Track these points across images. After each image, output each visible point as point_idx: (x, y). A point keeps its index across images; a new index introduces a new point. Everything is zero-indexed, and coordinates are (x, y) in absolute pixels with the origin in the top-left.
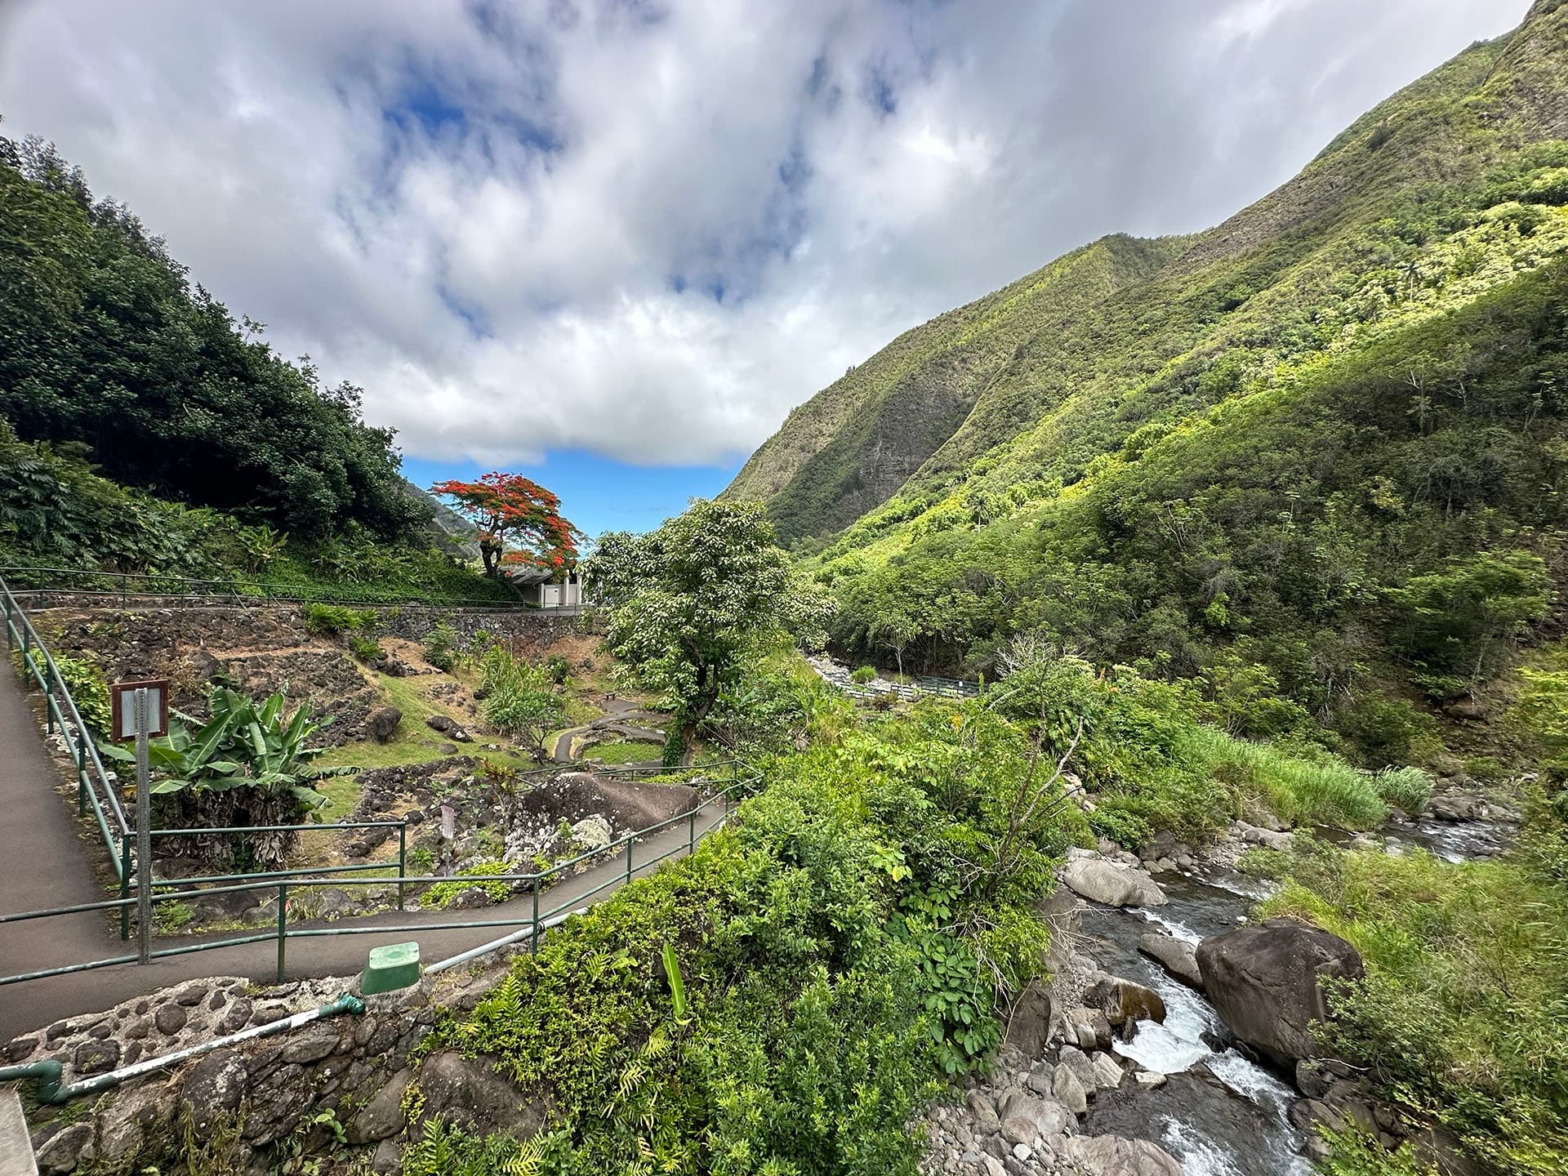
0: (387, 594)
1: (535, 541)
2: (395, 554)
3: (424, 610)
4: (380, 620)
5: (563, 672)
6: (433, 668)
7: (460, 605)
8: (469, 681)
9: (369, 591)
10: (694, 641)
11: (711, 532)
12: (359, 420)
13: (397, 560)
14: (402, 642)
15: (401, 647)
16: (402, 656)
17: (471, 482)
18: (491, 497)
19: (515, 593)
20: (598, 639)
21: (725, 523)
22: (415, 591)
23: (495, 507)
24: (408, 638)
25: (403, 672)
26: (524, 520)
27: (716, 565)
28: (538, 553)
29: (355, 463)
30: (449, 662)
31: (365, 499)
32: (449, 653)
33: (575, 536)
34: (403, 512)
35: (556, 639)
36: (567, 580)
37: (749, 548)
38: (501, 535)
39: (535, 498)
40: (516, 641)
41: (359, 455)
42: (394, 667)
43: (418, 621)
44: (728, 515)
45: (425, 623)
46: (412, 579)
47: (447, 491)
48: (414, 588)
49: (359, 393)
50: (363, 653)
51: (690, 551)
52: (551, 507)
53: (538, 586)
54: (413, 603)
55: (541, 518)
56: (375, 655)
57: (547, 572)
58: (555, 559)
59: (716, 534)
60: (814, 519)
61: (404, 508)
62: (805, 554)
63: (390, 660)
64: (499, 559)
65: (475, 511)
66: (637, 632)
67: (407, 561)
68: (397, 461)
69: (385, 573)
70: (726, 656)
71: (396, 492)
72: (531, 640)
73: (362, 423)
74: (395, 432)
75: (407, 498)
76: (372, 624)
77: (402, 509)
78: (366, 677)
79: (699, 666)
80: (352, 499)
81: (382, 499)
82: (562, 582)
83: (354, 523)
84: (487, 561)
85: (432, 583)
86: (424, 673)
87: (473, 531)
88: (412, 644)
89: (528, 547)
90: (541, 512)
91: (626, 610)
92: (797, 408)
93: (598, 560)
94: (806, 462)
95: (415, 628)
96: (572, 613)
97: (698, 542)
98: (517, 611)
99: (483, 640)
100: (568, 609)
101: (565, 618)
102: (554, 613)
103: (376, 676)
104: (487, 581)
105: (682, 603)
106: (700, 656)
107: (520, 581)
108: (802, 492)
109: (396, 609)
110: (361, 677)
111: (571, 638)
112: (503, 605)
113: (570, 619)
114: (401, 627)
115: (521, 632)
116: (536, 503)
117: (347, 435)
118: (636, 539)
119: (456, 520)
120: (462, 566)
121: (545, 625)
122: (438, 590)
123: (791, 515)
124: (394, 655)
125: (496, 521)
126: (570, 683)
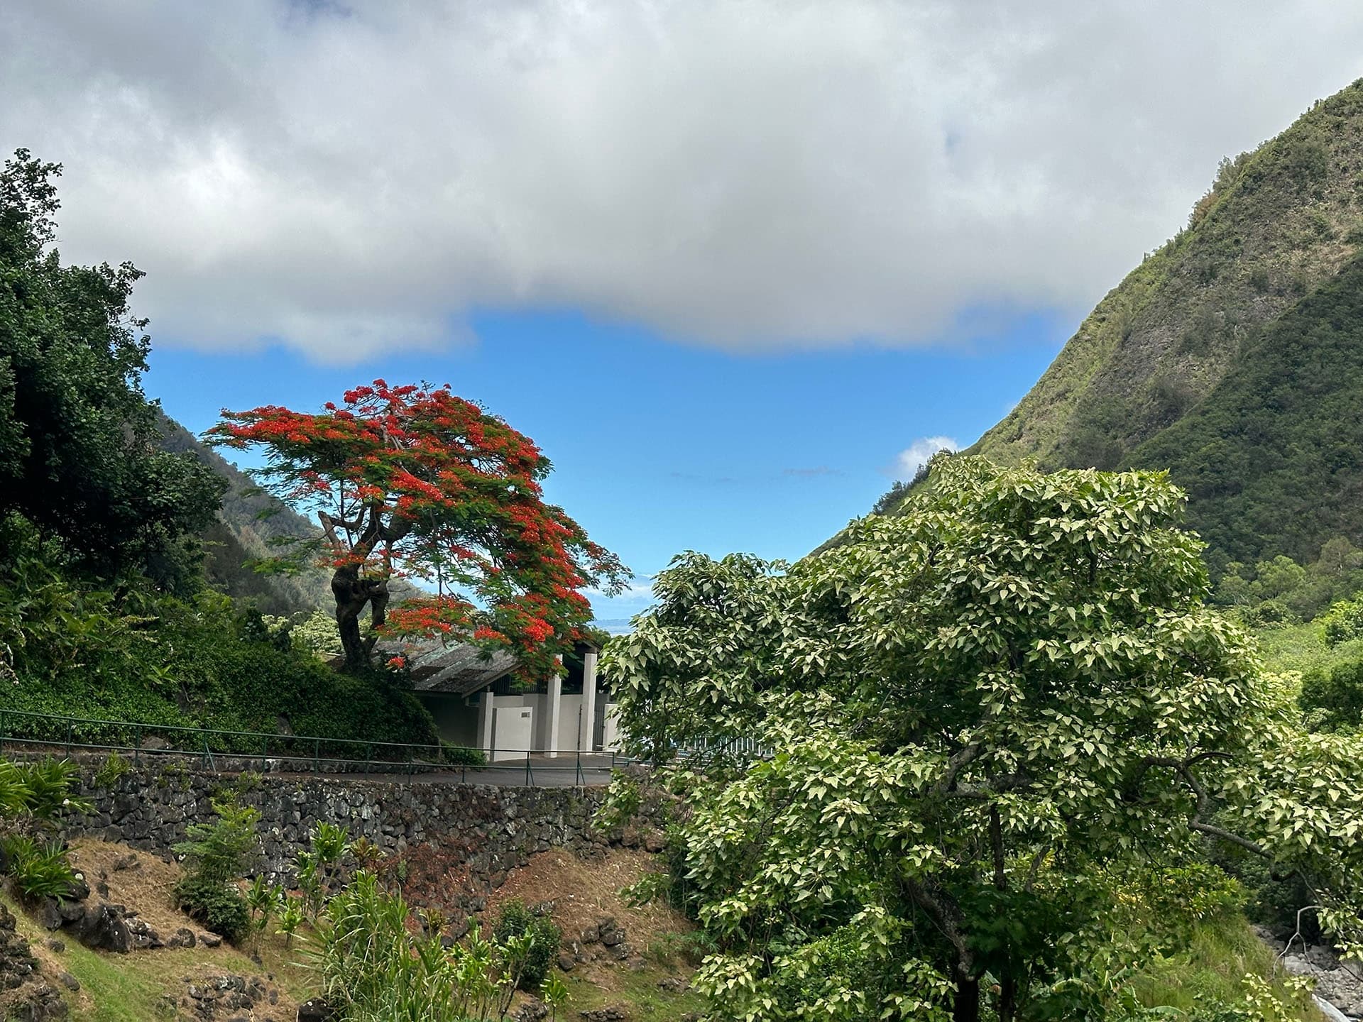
0: (89, 717)
1: (478, 574)
2: (118, 607)
3: (181, 762)
4: (74, 790)
5: (540, 956)
6: (199, 931)
7: (273, 749)
8: (291, 973)
9: (51, 709)
10: (942, 895)
11: (1006, 564)
12: (47, 249)
13: (123, 622)
14: (123, 851)
15: (120, 867)
16: (123, 893)
17: (315, 409)
18: (366, 449)
19: (418, 721)
20: (637, 860)
21: (1046, 533)
22: (164, 708)
23: (376, 476)
24: (139, 841)
25: (124, 939)
26: (450, 516)
27: (1016, 660)
28: (482, 605)
29: (34, 365)
30: (241, 915)
31: (55, 460)
32: (242, 888)
33: (583, 561)
34: (143, 492)
35: (520, 858)
36: (557, 682)
37: (1127, 615)
38: (388, 553)
39: (484, 453)
40: (418, 858)
41: (46, 344)
42: (102, 922)
43: (165, 794)
44: (1056, 512)
45: (186, 801)
46: (157, 675)
47: (257, 436)
48: (159, 701)
49: (51, 179)
50: (30, 881)
51: (935, 621)
52: (520, 478)
53: (478, 696)
54: (154, 743)
55: (492, 507)
56: (59, 890)
57: (503, 660)
58: (530, 623)
59: (1017, 568)
60: (1298, 503)
61: (146, 482)
62: (1268, 615)
63: (94, 902)
64: (378, 620)
65: (324, 487)
66: (776, 858)
67: (145, 626)
68: (134, 356)
69: (90, 657)
70: (1035, 944)
71: (131, 437)
72: (456, 855)
73: (55, 256)
74: (136, 275)
75: (154, 455)
76: (55, 800)
77: (141, 481)
78: (35, 950)
79: (956, 976)
80: (24, 460)
81: (94, 459)
82: (542, 688)
83: (17, 519)
84: (347, 627)
85: (205, 687)
86: (174, 944)
87: (315, 545)
88: (148, 860)
89: (456, 588)
90: (494, 491)
91: (742, 791)
92: (1243, 159)
93: (662, 640)
94: (1270, 323)
95: (157, 814)
96: (567, 781)
97: (965, 595)
98: (421, 771)
99: (329, 851)
100: (558, 766)
101: (550, 795)
102: (518, 781)
103: (57, 948)
104: (347, 683)
105: (909, 776)
106: (962, 941)
107: (429, 683)
108: (1259, 418)
109: (113, 759)
110: (22, 951)
111: (564, 858)
112: (383, 753)
113: (562, 799)
114: (125, 809)
115: (429, 832)
116: (485, 467)
117: (20, 291)
118: (772, 576)
119: (274, 512)
120: (282, 641)
121: (492, 813)
122: (218, 708)
123: (1221, 490)
124: (103, 889)
125: (376, 515)
126: (561, 995)
